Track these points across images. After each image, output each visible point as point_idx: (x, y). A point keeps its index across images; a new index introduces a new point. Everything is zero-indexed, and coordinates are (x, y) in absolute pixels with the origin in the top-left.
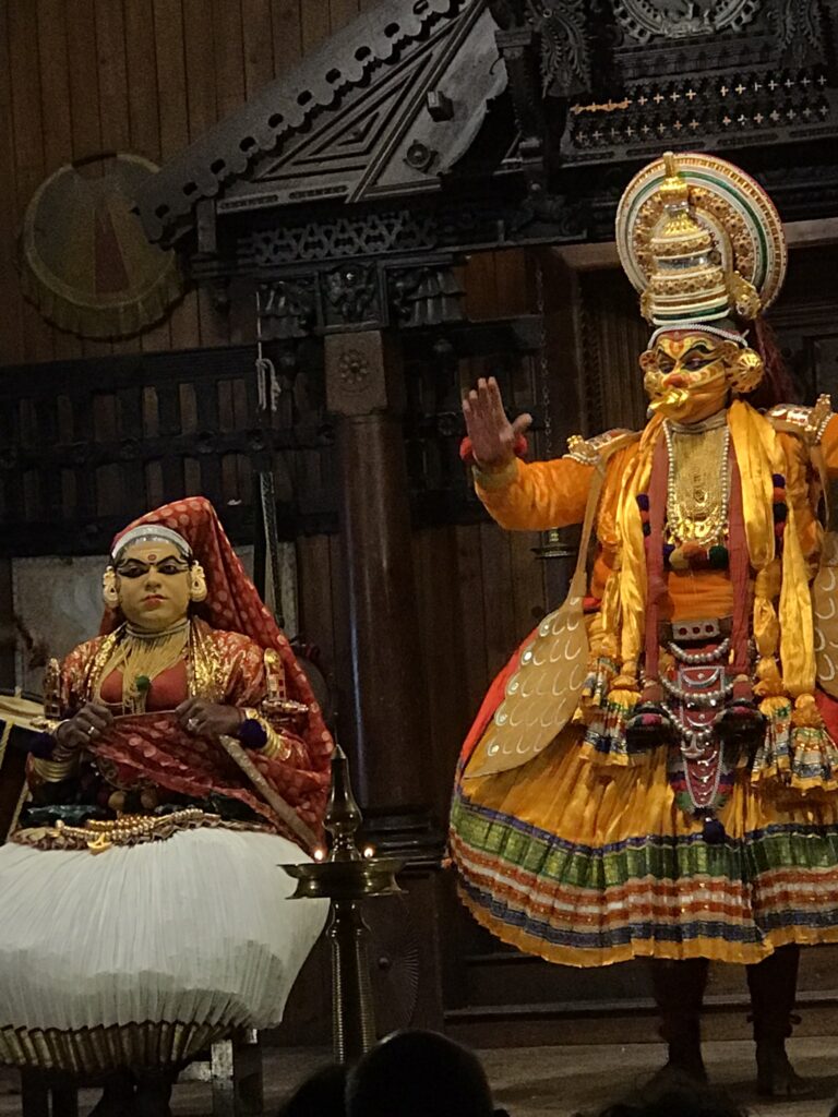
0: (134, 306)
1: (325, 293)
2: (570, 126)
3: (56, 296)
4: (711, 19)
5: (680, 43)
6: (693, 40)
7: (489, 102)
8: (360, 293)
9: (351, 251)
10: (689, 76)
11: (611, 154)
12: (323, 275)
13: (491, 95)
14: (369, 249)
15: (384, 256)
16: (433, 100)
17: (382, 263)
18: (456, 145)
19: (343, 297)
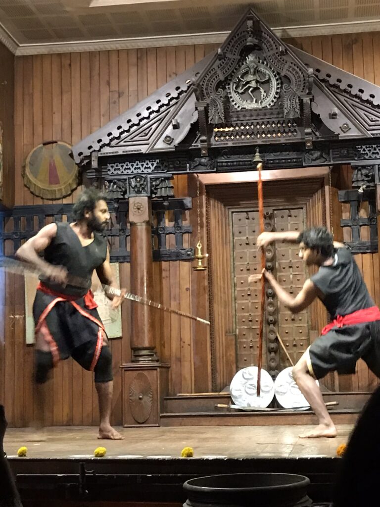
0: (61, 189)
1: (130, 184)
2: (214, 134)
3: (35, 185)
4: (261, 104)
5: (251, 110)
6: (256, 110)
7: (191, 124)
8: (141, 185)
9: (140, 171)
10: (253, 121)
11: (227, 144)
12: (130, 178)
13: (192, 122)
14: (146, 171)
15: (150, 174)
16: (174, 122)
17: (149, 176)
18: (179, 137)
19: (136, 186)
